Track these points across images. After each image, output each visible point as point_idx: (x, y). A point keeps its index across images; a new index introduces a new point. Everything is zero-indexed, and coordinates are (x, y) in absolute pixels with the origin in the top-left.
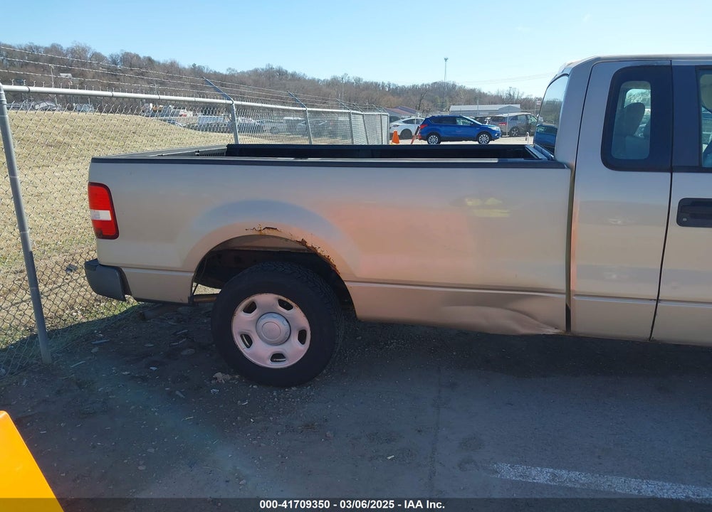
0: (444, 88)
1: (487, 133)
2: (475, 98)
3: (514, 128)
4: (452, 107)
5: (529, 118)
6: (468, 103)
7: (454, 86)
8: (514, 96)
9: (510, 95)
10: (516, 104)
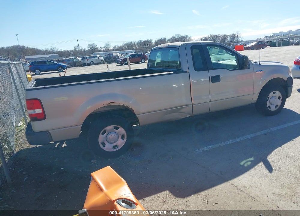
0: (19, 49)
1: (60, 67)
2: (36, 52)
3: (69, 64)
4: (26, 57)
5: (74, 59)
6: (33, 54)
7: (24, 47)
8: (54, 51)
9: (52, 50)
10: (56, 54)
